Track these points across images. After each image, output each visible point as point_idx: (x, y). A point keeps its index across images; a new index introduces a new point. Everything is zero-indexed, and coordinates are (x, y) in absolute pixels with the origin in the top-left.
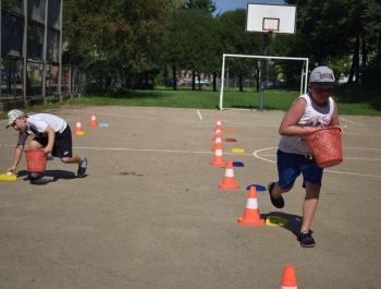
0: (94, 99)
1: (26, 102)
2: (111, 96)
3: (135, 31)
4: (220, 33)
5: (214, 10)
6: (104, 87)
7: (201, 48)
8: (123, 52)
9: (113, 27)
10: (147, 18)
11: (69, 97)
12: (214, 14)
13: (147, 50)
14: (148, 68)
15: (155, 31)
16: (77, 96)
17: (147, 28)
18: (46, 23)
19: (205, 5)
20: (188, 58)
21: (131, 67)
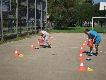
0: (56, 31)
1: (36, 32)
2: (61, 30)
3: (68, 11)
4: (95, 10)
5: (93, 3)
6: (59, 27)
7: (89, 15)
8: (64, 17)
9: (61, 10)
10: (71, 7)
11: (49, 30)
12: (94, 4)
13: (71, 16)
14: (71, 21)
15: (74, 11)
16: (51, 30)
17: (71, 10)
18: (42, 10)
19: (91, 2)
20: (85, 18)
21: (67, 21)
